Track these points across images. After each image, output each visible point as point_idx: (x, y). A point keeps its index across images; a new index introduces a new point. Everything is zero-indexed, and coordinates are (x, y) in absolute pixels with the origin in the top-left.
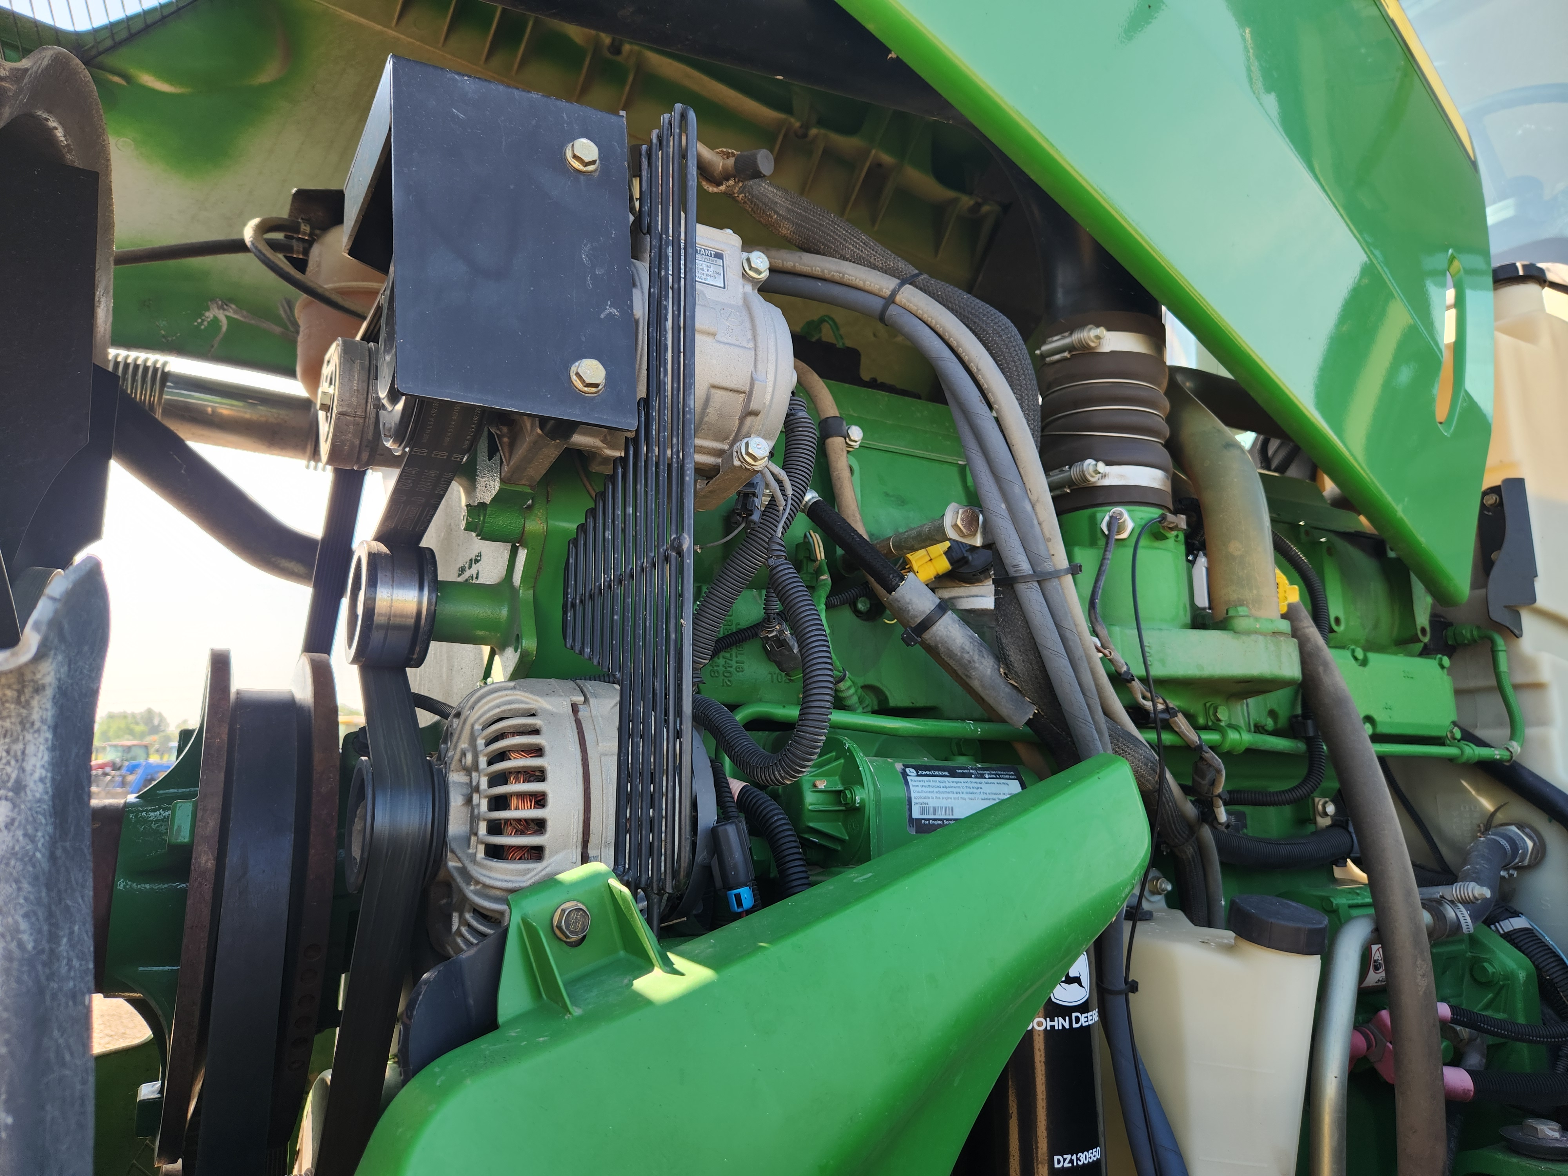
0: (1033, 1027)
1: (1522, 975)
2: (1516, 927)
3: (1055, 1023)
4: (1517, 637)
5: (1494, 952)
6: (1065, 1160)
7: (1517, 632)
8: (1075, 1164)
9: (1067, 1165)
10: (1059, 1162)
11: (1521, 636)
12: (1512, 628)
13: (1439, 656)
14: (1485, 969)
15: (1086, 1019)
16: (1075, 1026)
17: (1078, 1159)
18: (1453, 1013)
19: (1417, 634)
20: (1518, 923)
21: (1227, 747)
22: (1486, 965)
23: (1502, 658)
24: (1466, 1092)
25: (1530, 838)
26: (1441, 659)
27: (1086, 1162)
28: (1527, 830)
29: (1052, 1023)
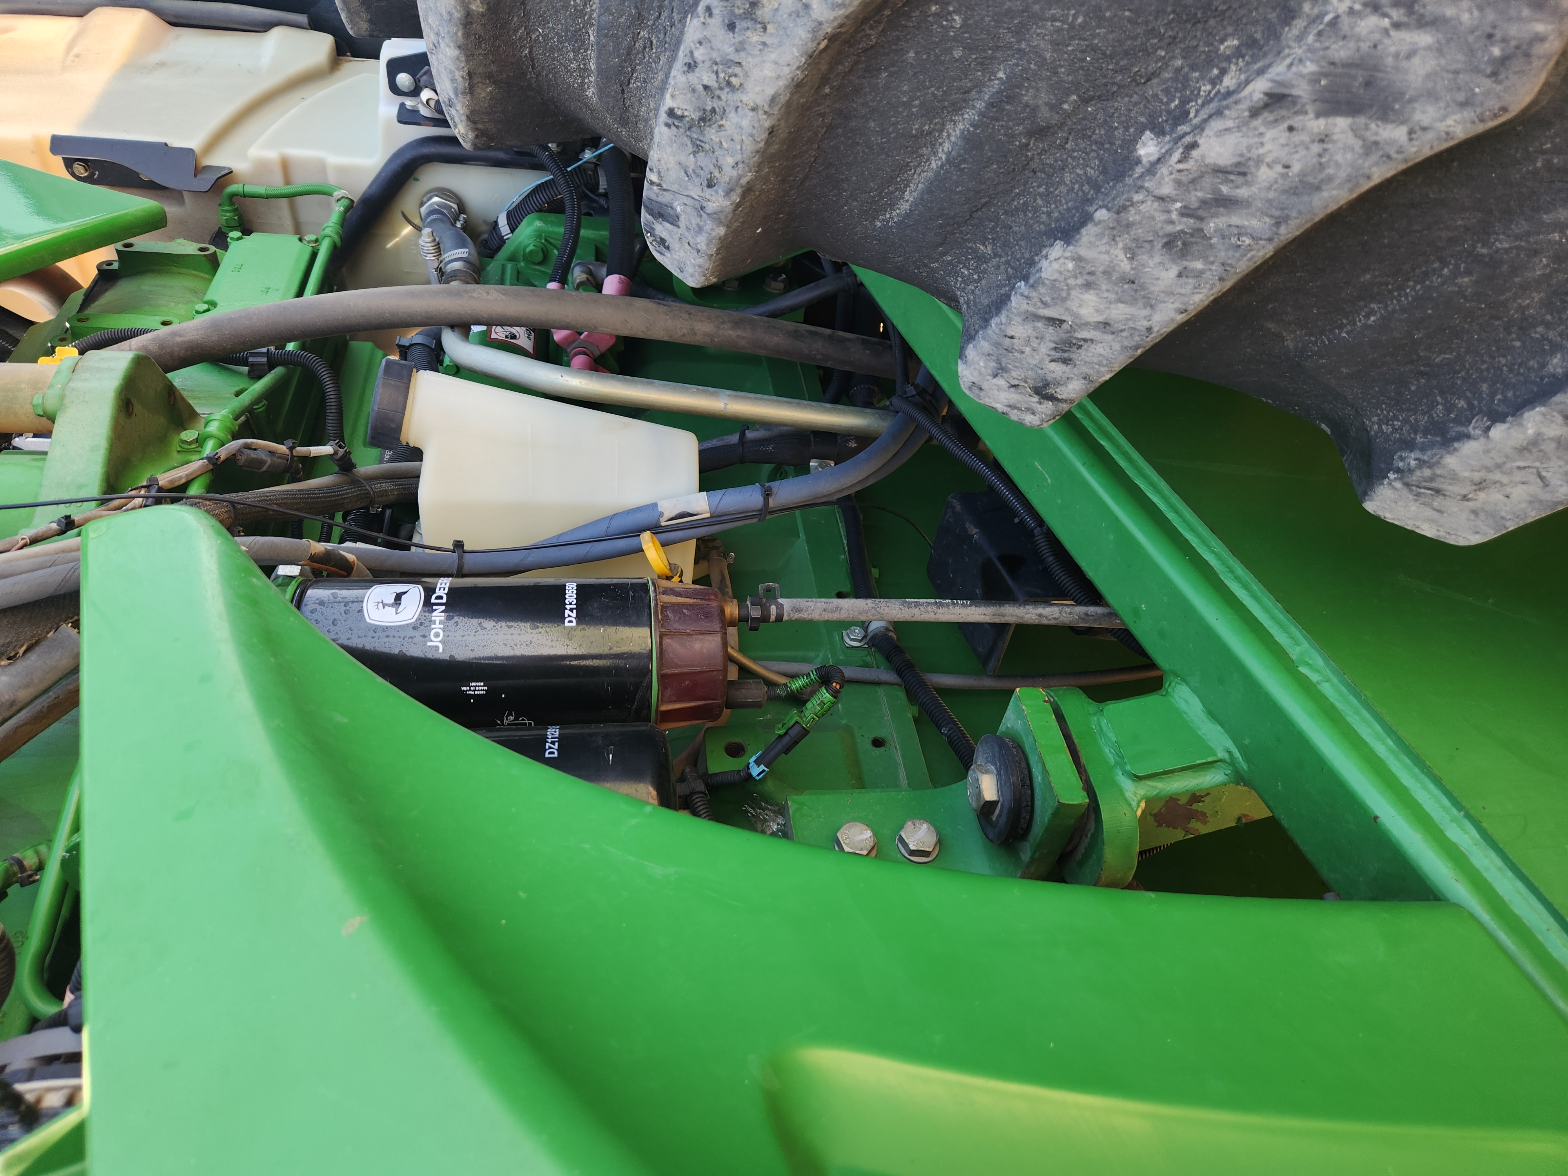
0: (440, 642)
1: (538, 224)
2: (506, 222)
3: (438, 619)
4: (231, 172)
5: (520, 243)
6: (569, 616)
7: (226, 171)
8: (575, 606)
9: (574, 614)
10: (570, 622)
11: (230, 169)
12: (220, 175)
13: (229, 239)
14: (531, 251)
15: (442, 589)
16: (444, 601)
17: (571, 604)
18: (554, 281)
19: (205, 255)
20: (503, 222)
21: (222, 435)
22: (528, 250)
23: (250, 189)
24: (621, 282)
25: (431, 198)
26: (232, 239)
27: (575, 596)
28: (425, 199)
29: (437, 622)
